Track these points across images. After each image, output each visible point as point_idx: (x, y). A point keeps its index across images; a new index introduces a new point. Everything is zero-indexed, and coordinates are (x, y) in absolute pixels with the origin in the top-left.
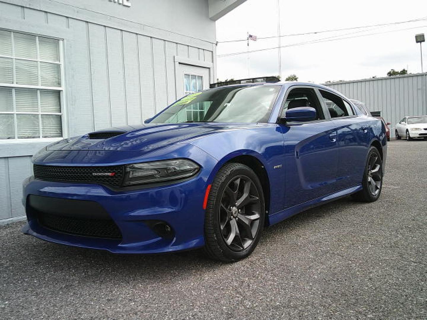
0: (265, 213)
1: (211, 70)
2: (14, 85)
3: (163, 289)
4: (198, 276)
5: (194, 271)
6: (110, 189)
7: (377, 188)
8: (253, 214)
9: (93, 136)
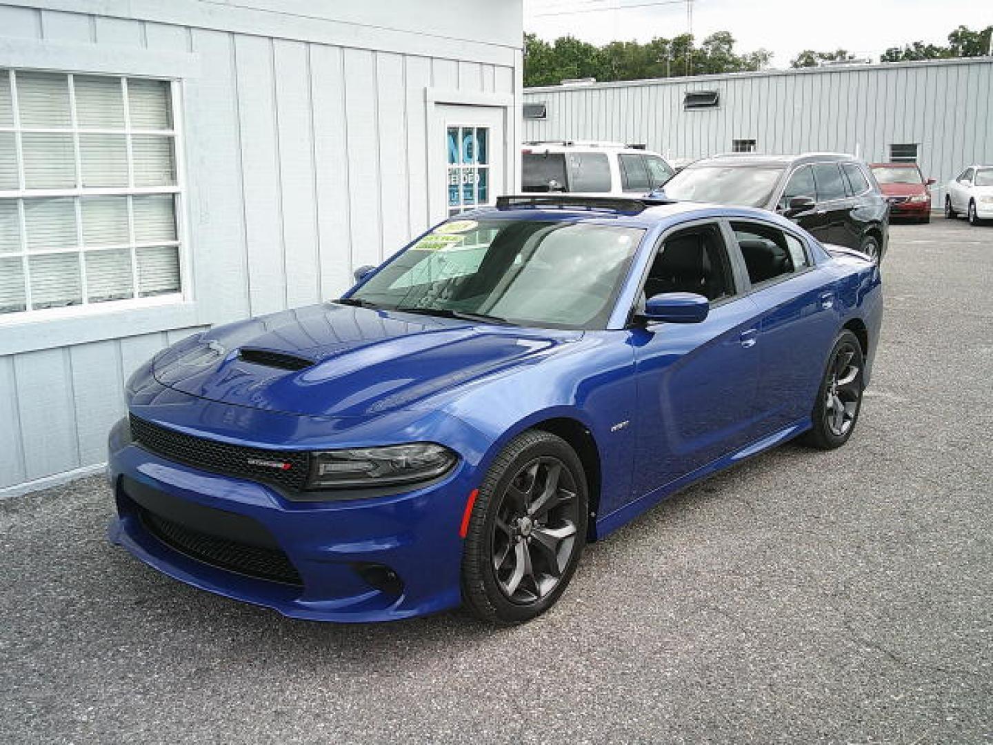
0: (590, 516)
1: (510, 110)
2: (79, 191)
3: (377, 690)
4: (447, 660)
5: (440, 644)
6: (281, 493)
7: (846, 417)
8: (561, 525)
9: (249, 355)
